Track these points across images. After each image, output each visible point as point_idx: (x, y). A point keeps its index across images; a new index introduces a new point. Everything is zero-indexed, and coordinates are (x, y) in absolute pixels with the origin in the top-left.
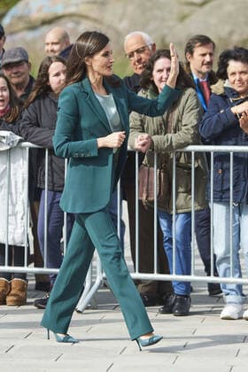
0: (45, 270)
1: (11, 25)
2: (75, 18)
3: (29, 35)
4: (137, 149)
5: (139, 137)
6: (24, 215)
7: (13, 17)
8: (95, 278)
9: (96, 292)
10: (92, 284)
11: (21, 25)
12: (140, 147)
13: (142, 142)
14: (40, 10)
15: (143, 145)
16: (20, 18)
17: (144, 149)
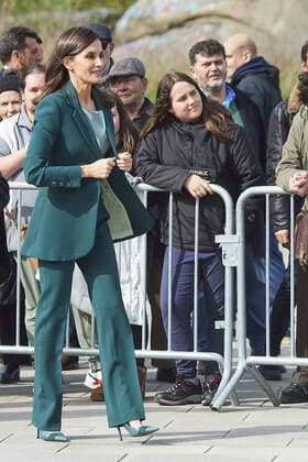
0: (169, 354)
1: (128, 29)
2: (213, 20)
3: (153, 42)
4: (292, 192)
5: (296, 176)
6: (139, 282)
7: (131, 19)
8: (236, 364)
9: (238, 382)
10: (232, 372)
11: (142, 29)
12: (296, 189)
13: (298, 183)
14: (166, 9)
15: (301, 186)
16: (141, 20)
17: (301, 192)
